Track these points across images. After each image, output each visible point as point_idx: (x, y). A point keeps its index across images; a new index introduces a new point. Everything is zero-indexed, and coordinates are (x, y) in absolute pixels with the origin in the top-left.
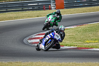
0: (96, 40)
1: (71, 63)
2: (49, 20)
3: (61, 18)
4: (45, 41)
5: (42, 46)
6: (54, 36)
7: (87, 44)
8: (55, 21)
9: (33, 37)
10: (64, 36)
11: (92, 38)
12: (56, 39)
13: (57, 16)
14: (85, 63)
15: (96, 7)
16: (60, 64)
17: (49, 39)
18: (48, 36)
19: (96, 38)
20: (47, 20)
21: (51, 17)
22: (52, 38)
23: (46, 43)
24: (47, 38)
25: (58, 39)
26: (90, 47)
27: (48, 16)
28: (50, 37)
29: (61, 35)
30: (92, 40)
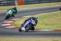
0: (43, 24)
1: (28, 39)
2: (9, 13)
3: (17, 12)
4: (25, 25)
5: (23, 29)
6: (31, 22)
7: (37, 27)
8: (13, 14)
9: (5, 22)
10: (37, 22)
11: (41, 23)
12: (33, 24)
13: (14, 10)
14: (36, 39)
15: (43, 4)
16: (21, 39)
17: (28, 24)
18: (27, 22)
19: (43, 23)
20: (8, 13)
21: (10, 11)
22: (30, 23)
23: (26, 26)
24: (27, 24)
25: (34, 24)
26: (40, 29)
27: (8, 11)
28: (29, 23)
29: (35, 21)
30: (40, 24)
